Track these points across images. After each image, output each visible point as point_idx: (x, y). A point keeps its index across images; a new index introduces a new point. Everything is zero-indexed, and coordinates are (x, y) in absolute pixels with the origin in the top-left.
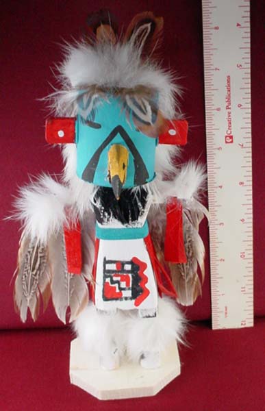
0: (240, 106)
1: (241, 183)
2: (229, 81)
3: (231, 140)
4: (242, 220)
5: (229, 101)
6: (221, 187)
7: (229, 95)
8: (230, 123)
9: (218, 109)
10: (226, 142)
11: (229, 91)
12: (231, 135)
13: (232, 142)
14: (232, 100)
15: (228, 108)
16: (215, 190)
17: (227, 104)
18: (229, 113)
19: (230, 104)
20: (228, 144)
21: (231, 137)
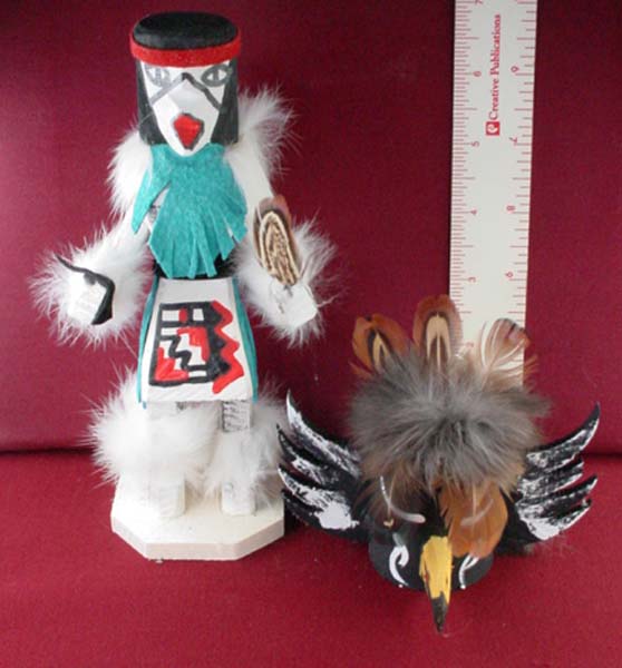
0: (515, 69)
1: (511, 208)
2: (497, 24)
3: (496, 130)
4: (509, 275)
5: (496, 60)
6: (474, 212)
7: (497, 49)
8: (496, 99)
9: (477, 74)
10: (488, 133)
11: (498, 41)
12: (497, 120)
13: (497, 133)
14: (501, 57)
15: (493, 72)
16: (465, 216)
17: (492, 65)
18: (496, 82)
19: (497, 66)
20: (490, 137)
21: (497, 125)
